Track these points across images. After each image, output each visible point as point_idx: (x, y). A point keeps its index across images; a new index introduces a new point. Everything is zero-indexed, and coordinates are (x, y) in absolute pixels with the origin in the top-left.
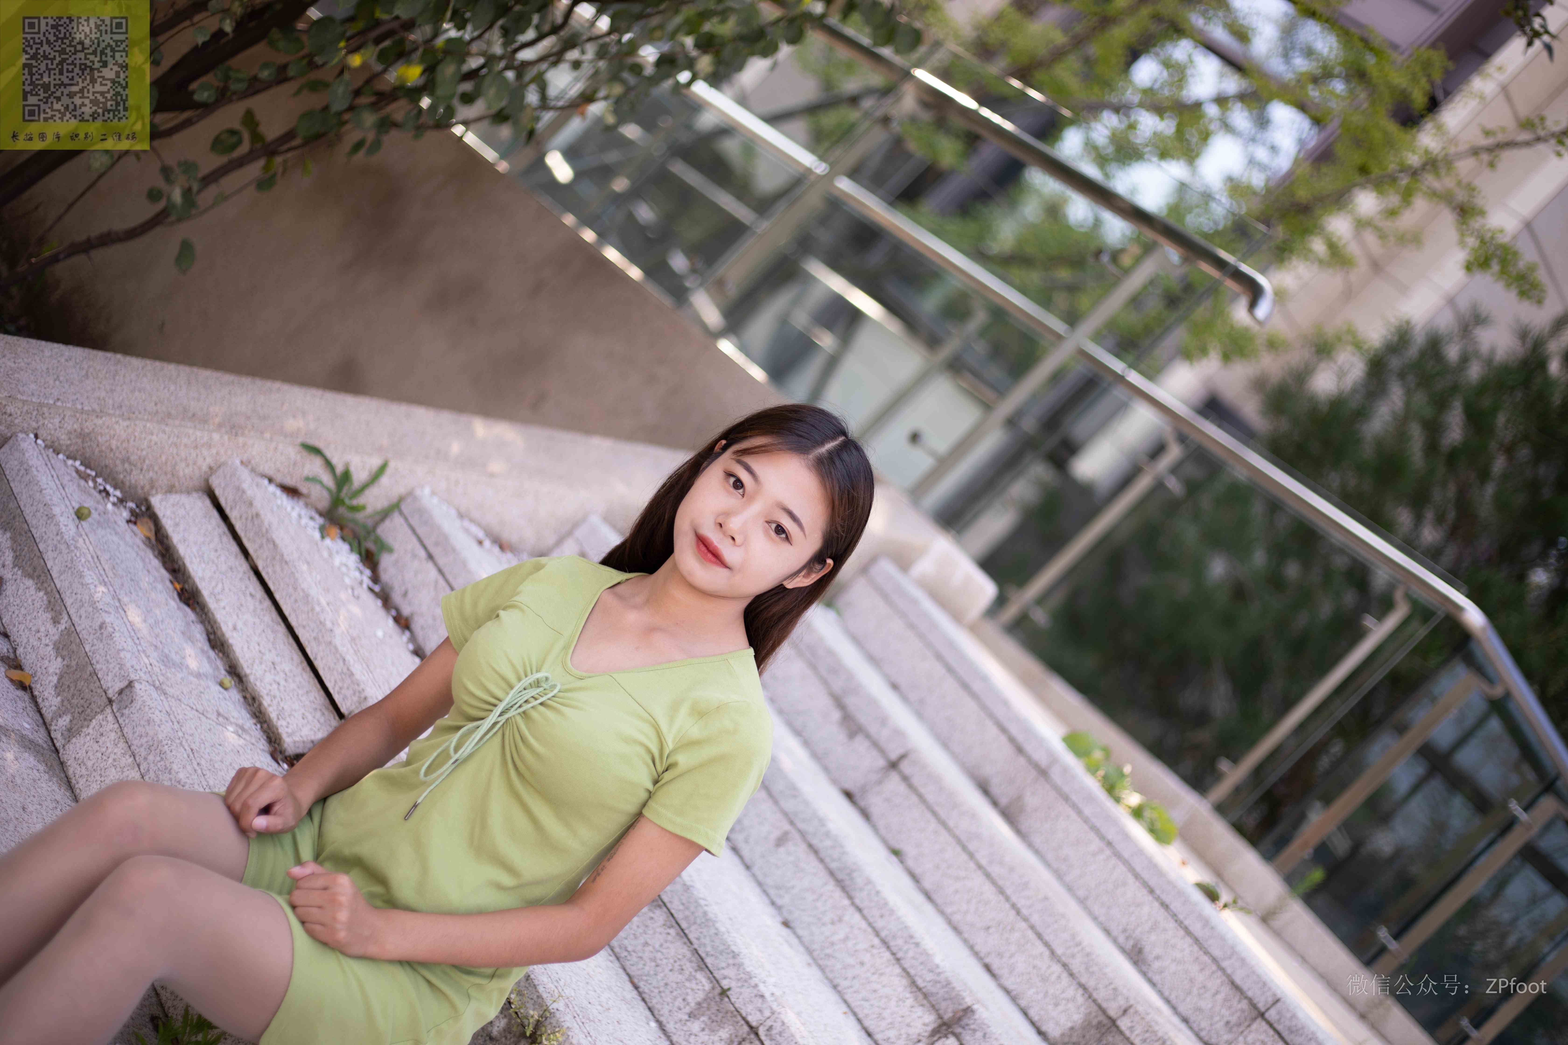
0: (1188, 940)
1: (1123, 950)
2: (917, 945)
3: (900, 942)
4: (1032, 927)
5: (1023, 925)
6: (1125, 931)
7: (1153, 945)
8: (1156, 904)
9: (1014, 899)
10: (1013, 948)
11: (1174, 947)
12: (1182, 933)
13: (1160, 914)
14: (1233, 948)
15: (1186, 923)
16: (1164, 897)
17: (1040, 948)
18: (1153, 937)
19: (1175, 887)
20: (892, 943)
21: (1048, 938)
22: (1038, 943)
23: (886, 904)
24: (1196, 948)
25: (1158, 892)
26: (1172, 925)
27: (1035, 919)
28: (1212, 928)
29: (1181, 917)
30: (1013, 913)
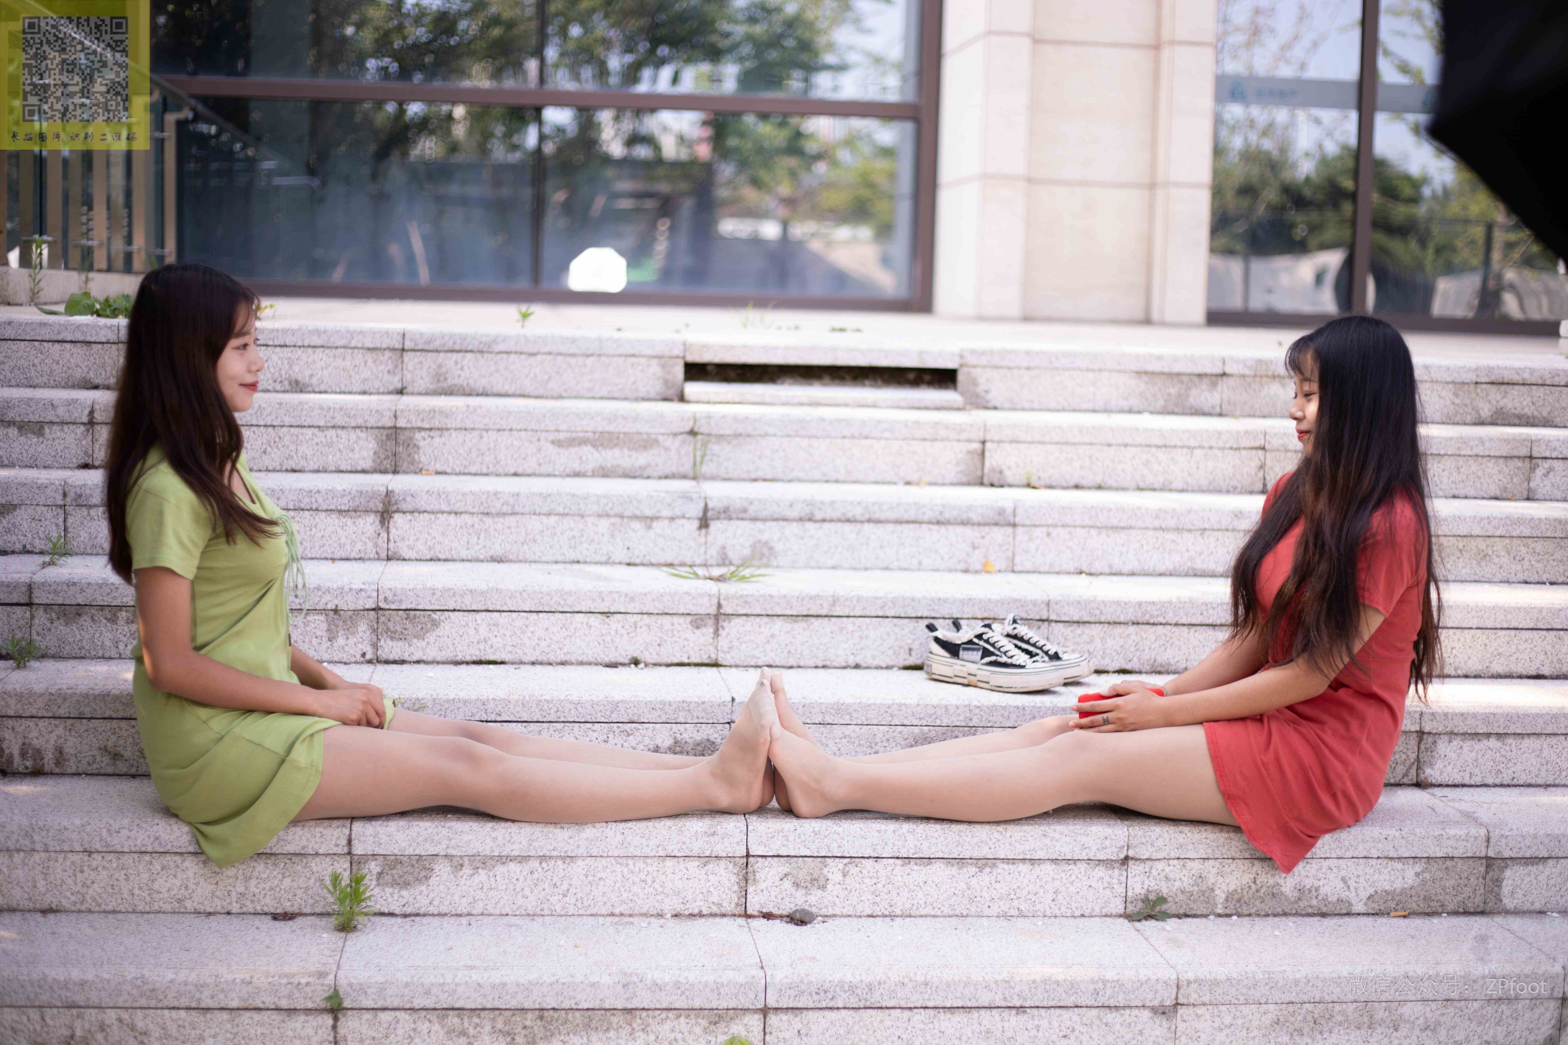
0: (318, 350)
1: (284, 392)
2: (319, 492)
3: (307, 500)
4: (291, 426)
5: (285, 429)
6: (275, 381)
7: (300, 372)
8: (278, 349)
9: (262, 423)
10: (293, 447)
11: (314, 362)
12: (310, 350)
13: (286, 353)
14: (348, 332)
15: (306, 344)
16: (277, 343)
17: (309, 432)
18: (296, 368)
19: (277, 330)
20: (302, 506)
21: (309, 422)
22: (304, 430)
23: (273, 490)
24: (327, 351)
25: (271, 343)
26: (300, 352)
27: (287, 420)
28: (325, 332)
29: (300, 344)
30: (270, 430)
